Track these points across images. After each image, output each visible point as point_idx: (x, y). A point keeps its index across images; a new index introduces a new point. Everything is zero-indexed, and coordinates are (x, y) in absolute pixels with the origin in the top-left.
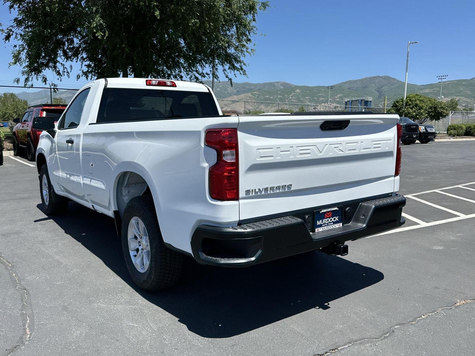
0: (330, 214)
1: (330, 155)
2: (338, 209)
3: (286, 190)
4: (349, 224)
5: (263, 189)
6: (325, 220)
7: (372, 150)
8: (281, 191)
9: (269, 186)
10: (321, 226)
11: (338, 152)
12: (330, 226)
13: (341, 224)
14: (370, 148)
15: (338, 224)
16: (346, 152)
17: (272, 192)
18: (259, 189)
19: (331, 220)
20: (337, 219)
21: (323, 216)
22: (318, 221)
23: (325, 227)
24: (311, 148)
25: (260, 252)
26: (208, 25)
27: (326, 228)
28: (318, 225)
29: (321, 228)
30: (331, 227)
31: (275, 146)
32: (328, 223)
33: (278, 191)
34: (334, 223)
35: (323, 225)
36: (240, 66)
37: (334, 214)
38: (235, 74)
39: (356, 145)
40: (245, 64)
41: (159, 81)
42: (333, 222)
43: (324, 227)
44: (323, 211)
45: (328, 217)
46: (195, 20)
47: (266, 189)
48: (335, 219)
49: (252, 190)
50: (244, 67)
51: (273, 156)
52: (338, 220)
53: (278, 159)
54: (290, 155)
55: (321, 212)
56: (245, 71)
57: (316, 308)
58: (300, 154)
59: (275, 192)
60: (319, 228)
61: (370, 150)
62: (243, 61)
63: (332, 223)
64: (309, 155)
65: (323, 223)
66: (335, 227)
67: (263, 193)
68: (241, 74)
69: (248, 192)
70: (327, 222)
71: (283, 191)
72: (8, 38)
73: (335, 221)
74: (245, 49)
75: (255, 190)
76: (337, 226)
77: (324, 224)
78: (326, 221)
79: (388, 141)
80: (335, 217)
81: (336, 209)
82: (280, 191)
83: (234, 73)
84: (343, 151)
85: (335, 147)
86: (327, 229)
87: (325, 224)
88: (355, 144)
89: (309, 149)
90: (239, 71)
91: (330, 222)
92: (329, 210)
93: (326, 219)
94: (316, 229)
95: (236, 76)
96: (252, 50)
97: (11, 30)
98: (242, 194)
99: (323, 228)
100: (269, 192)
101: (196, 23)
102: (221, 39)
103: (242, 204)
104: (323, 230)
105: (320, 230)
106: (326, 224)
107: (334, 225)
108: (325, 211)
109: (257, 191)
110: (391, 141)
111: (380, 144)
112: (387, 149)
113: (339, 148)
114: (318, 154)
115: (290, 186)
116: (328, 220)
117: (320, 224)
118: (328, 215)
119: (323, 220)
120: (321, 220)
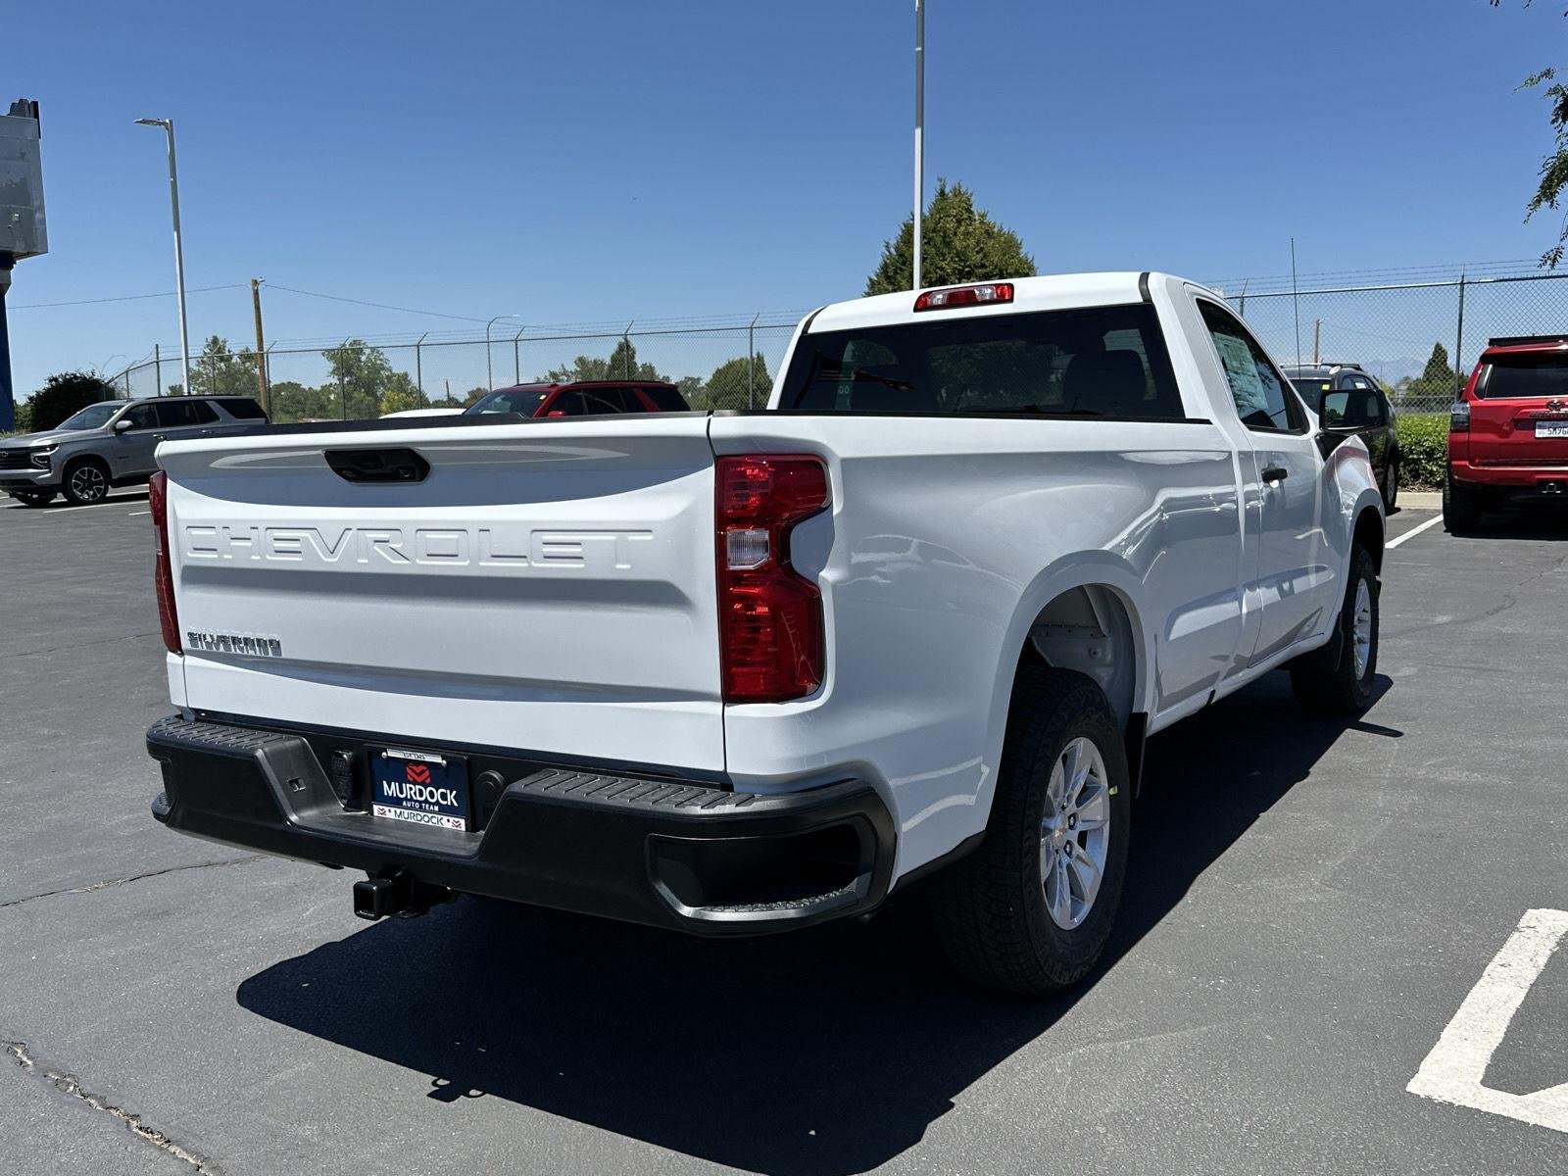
0: (423, 772)
1: (362, 564)
2: (445, 762)
3: (271, 654)
5: (218, 638)
6: (411, 789)
7: (534, 564)
8: (258, 653)
10: (396, 802)
11: (389, 559)
13: (463, 822)
14: (525, 557)
15: (451, 819)
16: (418, 562)
17: (239, 652)
19: (432, 795)
20: (451, 797)
21: (400, 771)
22: (385, 783)
23: (406, 812)
24: (302, 537)
27: (406, 815)
28: (385, 794)
29: (393, 810)
31: (219, 521)
32: (423, 802)
33: (251, 652)
35: (404, 804)
37: (436, 776)
39: (457, 540)
41: (952, 291)
42: (437, 803)
44: (392, 753)
45: (419, 780)
48: (444, 796)
49: (200, 636)
51: (216, 550)
52: (456, 804)
53: (228, 560)
54: (252, 551)
55: (384, 754)
58: (278, 552)
59: (245, 653)
60: (386, 809)
61: (526, 565)
63: (436, 808)
64: (300, 558)
65: (404, 796)
66: (440, 825)
67: (221, 648)
69: (193, 638)
70: (418, 798)
71: (263, 654)
73: (445, 803)
75: (204, 636)
76: (448, 823)
77: (406, 799)
78: (415, 793)
80: (445, 791)
81: (438, 760)
82: (255, 652)
84: (407, 559)
85: (376, 541)
86: (414, 821)
87: (409, 800)
88: (455, 536)
89: (299, 540)
91: (426, 801)
92: (413, 757)
93: (412, 786)
94: (376, 808)
99: (398, 811)
100: (232, 651)
103: (189, 666)
104: (398, 818)
105: (388, 815)
106: (415, 801)
107: (437, 816)
108: (400, 754)
109: (209, 639)
110: (649, 537)
111: (579, 544)
112: (623, 570)
113: (392, 546)
114: (324, 559)
115: (275, 645)
116: (421, 793)
117: (395, 795)
118: (418, 775)
119: (404, 785)
120: (397, 784)
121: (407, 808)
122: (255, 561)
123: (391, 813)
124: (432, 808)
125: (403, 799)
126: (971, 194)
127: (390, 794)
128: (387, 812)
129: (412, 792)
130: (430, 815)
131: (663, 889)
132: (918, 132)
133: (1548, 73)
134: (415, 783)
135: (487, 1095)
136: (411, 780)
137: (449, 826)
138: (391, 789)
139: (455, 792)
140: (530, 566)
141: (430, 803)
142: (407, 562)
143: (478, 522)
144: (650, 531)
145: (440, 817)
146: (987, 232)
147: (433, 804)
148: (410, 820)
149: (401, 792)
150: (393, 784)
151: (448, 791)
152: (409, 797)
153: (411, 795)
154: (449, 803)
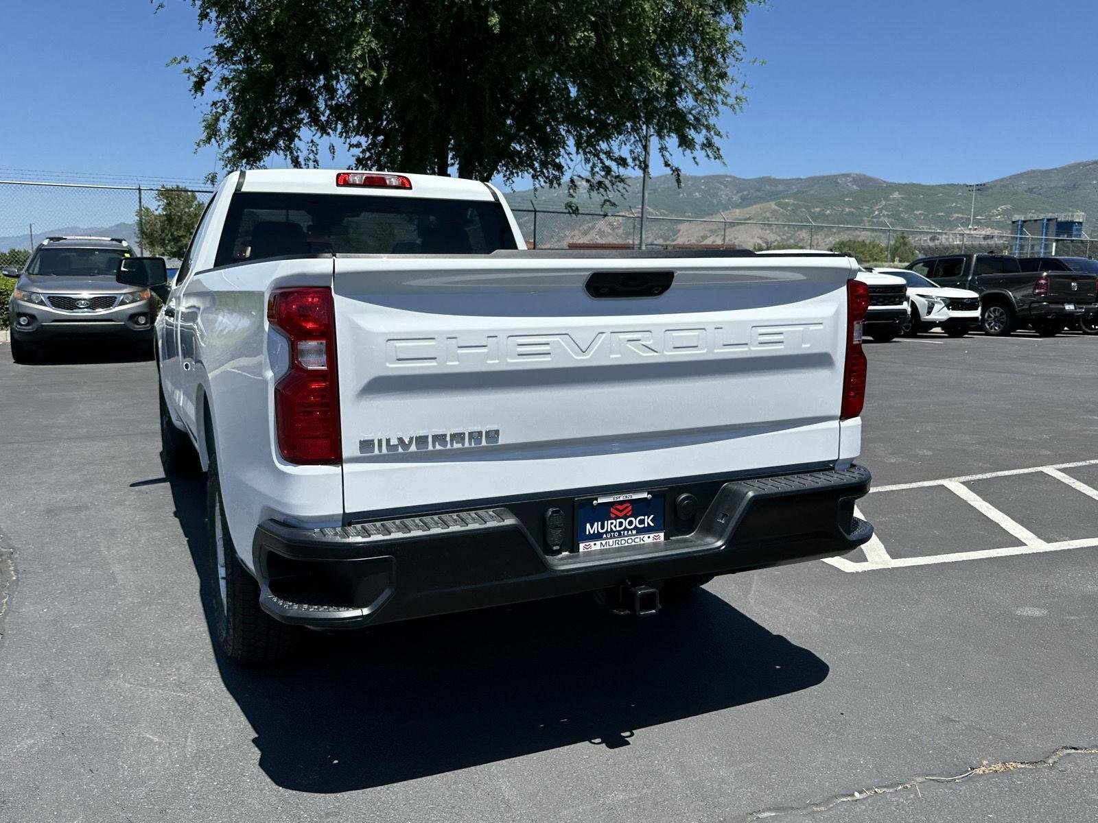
0: (627, 507)
1: (615, 359)
2: (650, 496)
3: (484, 443)
4: (687, 536)
5: (411, 439)
6: (612, 523)
7: (752, 348)
8: (467, 444)
9: (430, 432)
10: (597, 536)
11: (639, 352)
12: (626, 539)
13: (662, 535)
14: (747, 344)
15: (652, 536)
16: (666, 353)
17: (438, 447)
18: (401, 440)
19: (631, 523)
20: (648, 521)
21: (604, 513)
22: (588, 525)
23: (611, 541)
24: (552, 341)
25: (387, 593)
26: (615, 42)
27: (612, 543)
28: (587, 533)
29: (598, 543)
30: (630, 541)
31: (441, 333)
32: (621, 530)
33: (456, 446)
34: (640, 531)
35: (605, 536)
36: (707, 139)
37: (638, 508)
38: (694, 158)
39: (698, 335)
40: (718, 134)
41: (369, 175)
42: (636, 528)
43: (607, 541)
44: (600, 501)
45: (621, 515)
46: (586, 33)
47: (422, 440)
48: (642, 522)
49: (380, 441)
50: (716, 141)
51: (435, 358)
52: (652, 524)
53: (452, 366)
54: (487, 356)
55: (595, 502)
56: (718, 149)
57: (593, 741)
58: (519, 355)
59: (449, 446)
60: (592, 543)
61: (746, 349)
62: (714, 125)
63: (634, 532)
64: (548, 358)
65: (605, 530)
66: (642, 542)
67: (413, 448)
68: (708, 156)
69: (366, 445)
70: (618, 529)
71: (473, 445)
72: (199, 85)
73: (643, 526)
74: (719, 98)
75: (388, 441)
76: (648, 539)
77: (606, 532)
78: (615, 526)
79: (812, 328)
80: (643, 517)
81: (644, 495)
82: (463, 445)
83: (693, 155)
84: (655, 352)
85: (629, 341)
86: (617, 546)
87: (609, 532)
88: (696, 333)
89: (548, 344)
90: (704, 151)
91: (625, 529)
92: (621, 499)
93: (614, 521)
94: (582, 546)
95: (697, 163)
96: (737, 98)
97: (205, 70)
98: (349, 447)
99: (604, 542)
100: (430, 447)
101: (587, 39)
102: (654, 74)
103: (352, 473)
104: (602, 548)
105: (594, 548)
106: (614, 532)
107: (639, 537)
108: (610, 499)
109: (395, 443)
110: (821, 327)
111: (782, 333)
112: (806, 348)
113: (644, 343)
114: (575, 357)
115: (493, 435)
116: (621, 524)
117: (596, 532)
118: (621, 511)
119: (606, 522)
120: (600, 523)
121: (607, 538)
122: (492, 364)
123: (596, 546)
124: (631, 532)
127: (592, 532)
128: (593, 546)
129: (612, 526)
130: (633, 538)
131: (840, 528)
133: (185, 59)
134: (616, 518)
136: (613, 516)
137: (651, 540)
140: (750, 350)
141: (628, 530)
142: (655, 354)
143: (714, 323)
144: (821, 324)
145: (642, 537)
147: (631, 530)
148: (614, 546)
149: (603, 528)
150: (596, 523)
151: (646, 517)
152: (609, 530)
153: (611, 528)
154: (646, 525)
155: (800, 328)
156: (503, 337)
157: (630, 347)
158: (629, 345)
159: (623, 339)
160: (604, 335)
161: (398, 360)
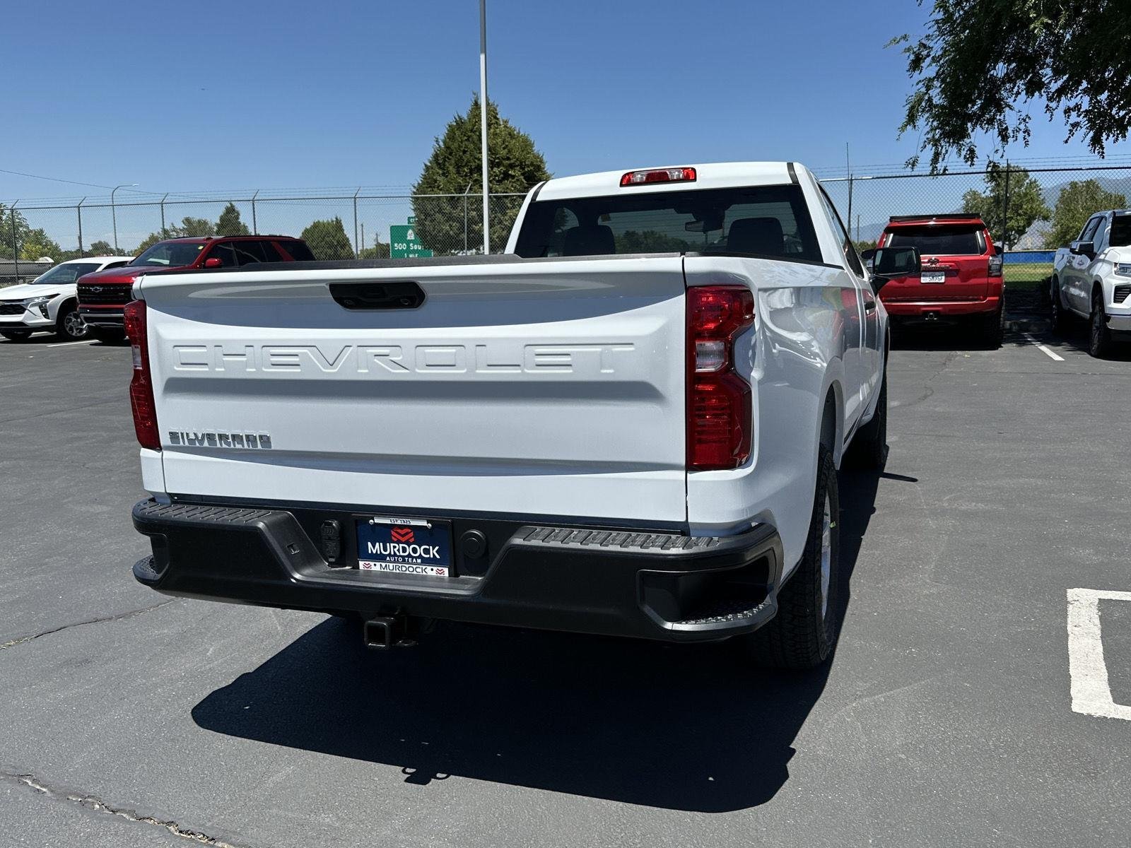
0: (407, 533)
2: (430, 525)
3: (259, 446)
4: (479, 578)
5: (203, 435)
6: (394, 547)
7: (526, 371)
8: (246, 446)
9: (216, 431)
10: (379, 558)
11: (390, 369)
12: (410, 566)
13: (446, 570)
15: (435, 568)
16: (418, 371)
17: (224, 446)
18: (196, 435)
19: (415, 550)
20: (434, 552)
21: (384, 534)
22: (370, 544)
23: (391, 565)
24: (301, 353)
25: (167, 566)
27: (392, 567)
28: (370, 552)
29: (378, 564)
30: (404, 569)
32: (406, 556)
33: (238, 446)
34: (426, 562)
35: (388, 558)
37: (420, 536)
39: (456, 353)
41: (650, 172)
42: (420, 556)
43: (388, 564)
44: (377, 520)
45: (403, 540)
47: (210, 437)
48: (426, 551)
49: (182, 434)
51: (205, 364)
52: (438, 557)
54: (246, 365)
55: (371, 521)
58: (273, 365)
59: (232, 446)
60: (372, 563)
61: (520, 371)
63: (419, 561)
64: (297, 370)
65: (388, 552)
66: (424, 573)
67: (206, 444)
70: (402, 554)
71: (251, 447)
73: (428, 556)
75: (187, 434)
76: (431, 571)
78: (399, 550)
79: (616, 349)
80: (428, 547)
81: (424, 523)
82: (243, 446)
84: (406, 368)
85: (375, 356)
86: (398, 571)
87: (392, 556)
88: (453, 350)
89: (297, 355)
91: (409, 556)
92: (399, 522)
93: (396, 545)
94: (361, 564)
98: (164, 439)
99: (384, 565)
100: (219, 445)
103: (168, 460)
104: (382, 570)
105: (373, 568)
106: (398, 556)
107: (421, 566)
108: (387, 521)
109: (192, 436)
110: (631, 348)
111: (569, 354)
112: (607, 373)
113: (391, 358)
114: (323, 370)
115: (265, 440)
116: (404, 550)
117: (379, 553)
118: (403, 536)
119: (388, 544)
120: (381, 544)
121: (390, 562)
122: (251, 372)
123: (376, 567)
124: (414, 560)
125: (387, 555)
126: (497, 106)
127: (374, 552)
128: (373, 566)
129: (396, 550)
130: (415, 566)
131: (648, 610)
132: (482, 57)
133: (905, 38)
134: (399, 542)
135: (452, 777)
136: (395, 540)
137: (434, 573)
138: (376, 548)
139: (437, 548)
140: (523, 373)
141: (413, 557)
142: (407, 371)
143: (474, 339)
144: (632, 344)
145: (424, 567)
146: (510, 134)
147: (416, 558)
148: (394, 571)
149: (385, 550)
150: (377, 544)
151: (431, 547)
152: (392, 553)
153: (394, 552)
154: (432, 556)
155: (598, 349)
156: (257, 347)
157: (378, 362)
158: (376, 360)
159: (371, 353)
160: (351, 348)
161: (182, 364)
